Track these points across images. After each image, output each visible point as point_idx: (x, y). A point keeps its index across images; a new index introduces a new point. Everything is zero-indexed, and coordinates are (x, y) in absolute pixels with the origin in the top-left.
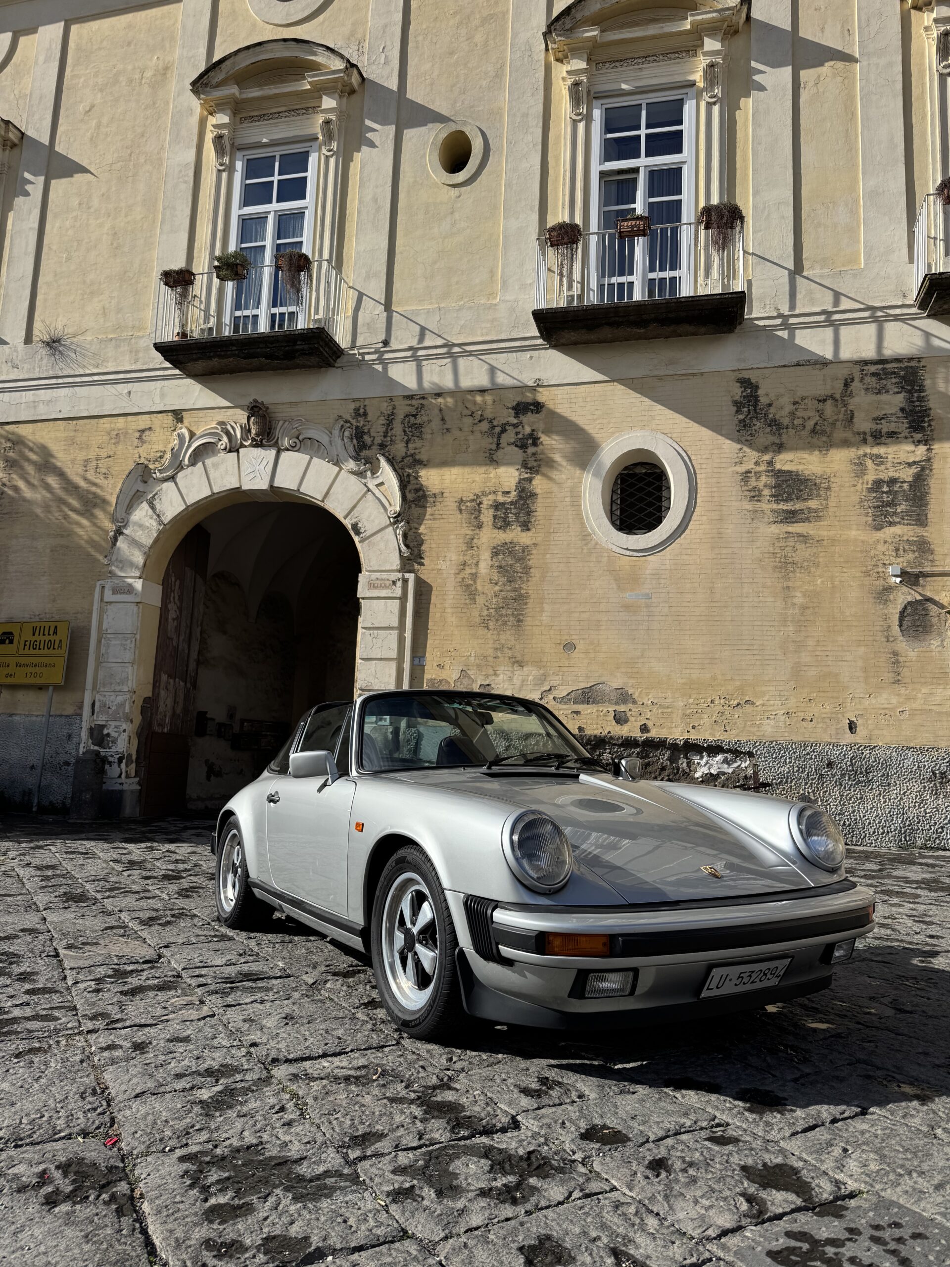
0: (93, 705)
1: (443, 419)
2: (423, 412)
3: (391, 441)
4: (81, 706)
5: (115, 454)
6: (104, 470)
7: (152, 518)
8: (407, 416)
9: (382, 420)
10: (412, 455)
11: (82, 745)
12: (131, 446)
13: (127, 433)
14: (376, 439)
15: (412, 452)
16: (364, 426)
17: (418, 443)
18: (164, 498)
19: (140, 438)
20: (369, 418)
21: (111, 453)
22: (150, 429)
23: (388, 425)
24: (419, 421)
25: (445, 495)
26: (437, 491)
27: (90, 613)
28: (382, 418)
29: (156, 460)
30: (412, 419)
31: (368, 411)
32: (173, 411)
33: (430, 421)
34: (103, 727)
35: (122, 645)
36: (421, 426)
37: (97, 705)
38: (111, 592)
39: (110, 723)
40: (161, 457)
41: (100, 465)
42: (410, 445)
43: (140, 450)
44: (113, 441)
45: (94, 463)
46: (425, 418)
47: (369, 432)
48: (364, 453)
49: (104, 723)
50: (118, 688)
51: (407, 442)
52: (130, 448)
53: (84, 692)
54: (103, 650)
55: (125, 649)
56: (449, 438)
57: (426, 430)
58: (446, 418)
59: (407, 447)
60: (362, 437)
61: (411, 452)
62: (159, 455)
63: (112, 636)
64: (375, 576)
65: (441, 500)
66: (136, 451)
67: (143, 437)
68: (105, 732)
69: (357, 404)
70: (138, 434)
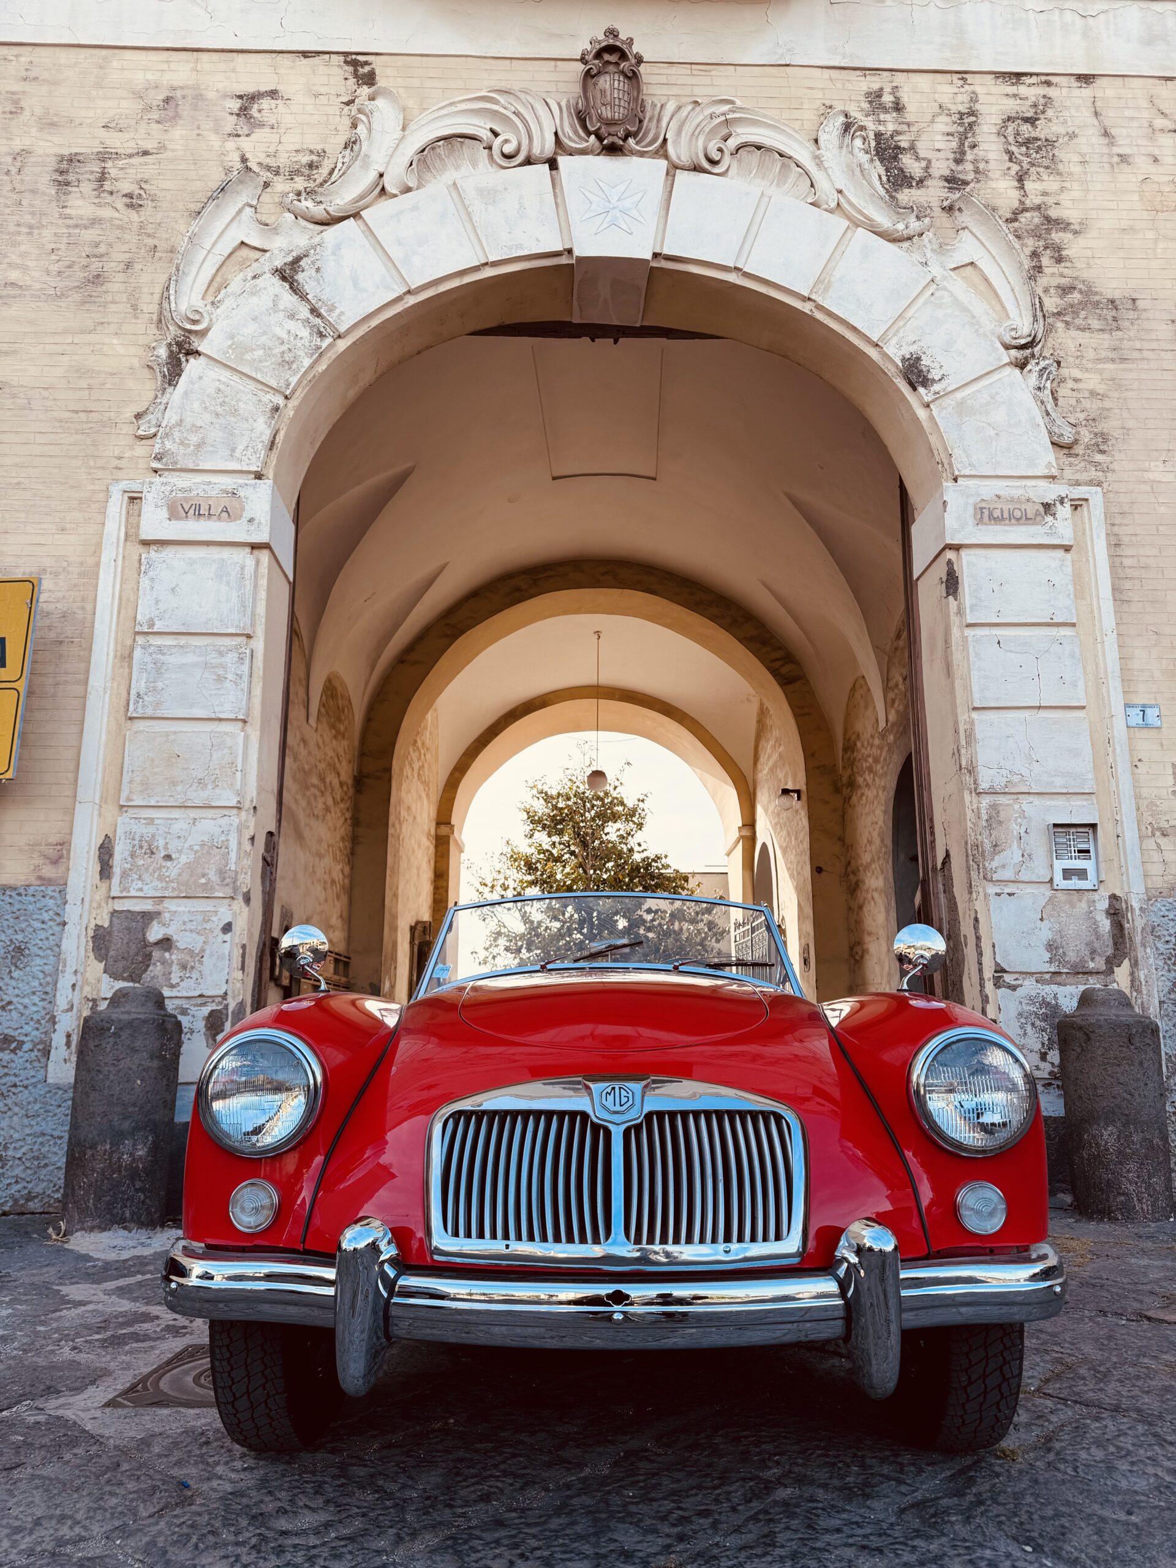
0: (105, 852)
1: (1106, 134)
2: (1050, 113)
3: (977, 171)
4: (59, 854)
5: (164, 148)
6: (126, 187)
7: (292, 316)
8: (1009, 119)
9: (944, 124)
10: (1038, 208)
11: (65, 982)
12: (217, 131)
13: (199, 97)
14: (934, 164)
15: (1038, 200)
16: (898, 133)
17: (1051, 184)
18: (329, 267)
19: (243, 112)
20: (909, 117)
21: (149, 145)
22: (273, 94)
23: (963, 137)
24: (1043, 130)
25: (1138, 303)
26: (1117, 295)
27: (92, 574)
28: (943, 118)
29: (298, 172)
30: (1026, 128)
31: (905, 98)
32: (346, 54)
33: (1072, 136)
34: (148, 917)
35: (206, 666)
36: (1050, 143)
37: (120, 852)
38: (164, 513)
39: (171, 906)
40: (311, 166)
41: (113, 173)
42: (1029, 185)
43: (246, 144)
44: (155, 116)
45: (96, 167)
46: (1062, 130)
47: (912, 148)
48: (905, 196)
49: (147, 906)
50: (199, 796)
51: (1020, 179)
52: (212, 137)
53: (70, 812)
54: (139, 684)
55: (220, 679)
56: (1128, 177)
57: (1067, 156)
58: (1113, 131)
59: (1022, 187)
60: (895, 158)
61: (1033, 200)
62: (305, 159)
63: (169, 641)
64: (988, 490)
65: (1131, 315)
66: (231, 144)
67: (254, 112)
68: (155, 933)
69: (874, 83)
70: (236, 105)
